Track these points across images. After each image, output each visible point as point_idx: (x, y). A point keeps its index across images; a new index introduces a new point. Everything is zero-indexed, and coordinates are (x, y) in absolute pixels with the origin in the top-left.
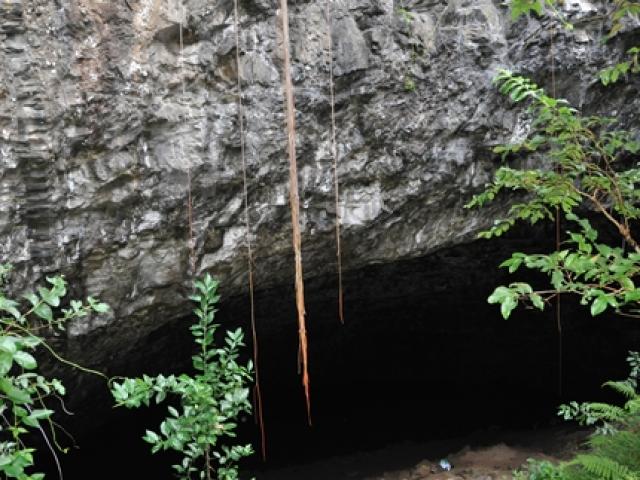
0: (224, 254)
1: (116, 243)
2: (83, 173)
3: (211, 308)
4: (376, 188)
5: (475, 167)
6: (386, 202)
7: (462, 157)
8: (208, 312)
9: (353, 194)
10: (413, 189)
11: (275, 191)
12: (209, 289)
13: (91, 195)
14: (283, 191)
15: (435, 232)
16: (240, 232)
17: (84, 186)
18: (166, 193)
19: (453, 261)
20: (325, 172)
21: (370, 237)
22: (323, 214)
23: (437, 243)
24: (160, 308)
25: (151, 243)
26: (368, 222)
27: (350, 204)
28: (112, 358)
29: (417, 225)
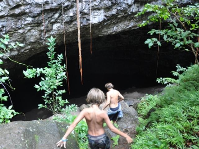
0: (53, 32)
1: (17, 28)
2: (4, 3)
3: (53, 47)
4: (102, 11)
5: (134, 6)
6: (105, 16)
7: (130, 2)
8: (52, 48)
9: (95, 13)
10: (114, 12)
11: (70, 11)
12: (52, 41)
13: (8, 11)
14: (72, 11)
15: (120, 26)
16: (58, 25)
17: (5, 7)
18: (34, 11)
19: (124, 37)
20: (86, 5)
21: (100, 27)
22: (85, 19)
23: (120, 30)
24: (32, 50)
25: (29, 28)
26: (99, 22)
27: (94, 16)
28: (16, 66)
29: (114, 24)
